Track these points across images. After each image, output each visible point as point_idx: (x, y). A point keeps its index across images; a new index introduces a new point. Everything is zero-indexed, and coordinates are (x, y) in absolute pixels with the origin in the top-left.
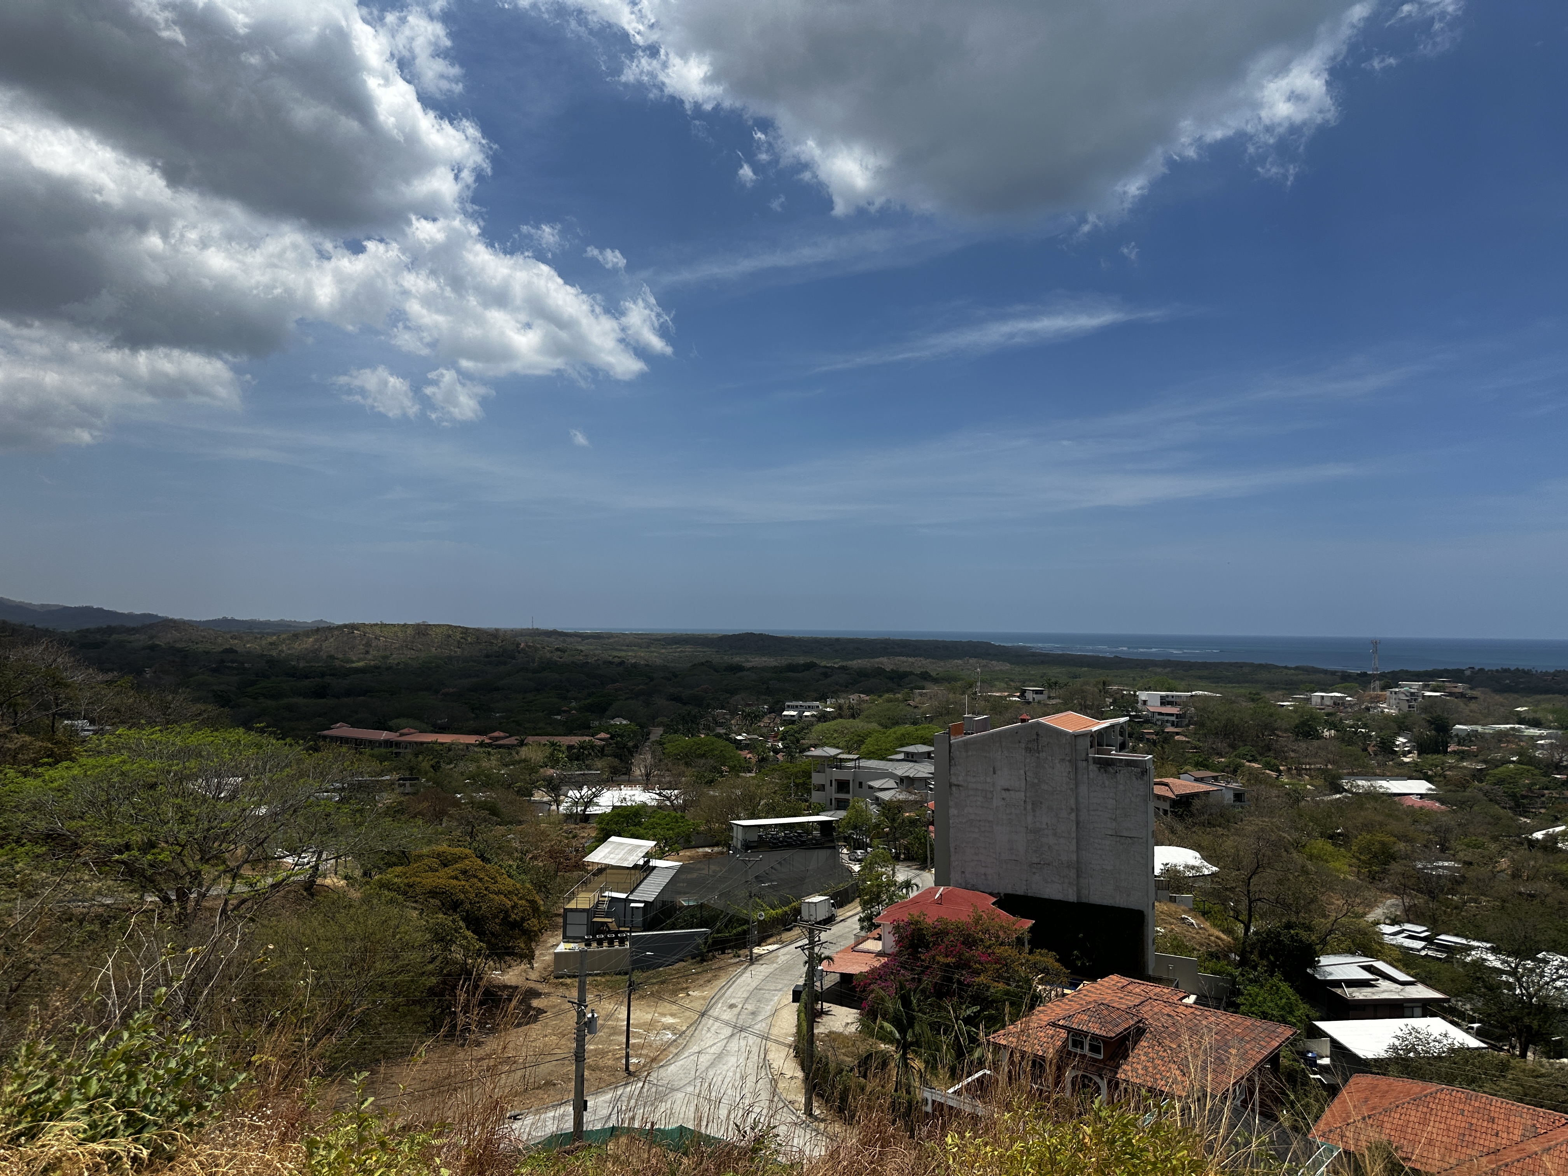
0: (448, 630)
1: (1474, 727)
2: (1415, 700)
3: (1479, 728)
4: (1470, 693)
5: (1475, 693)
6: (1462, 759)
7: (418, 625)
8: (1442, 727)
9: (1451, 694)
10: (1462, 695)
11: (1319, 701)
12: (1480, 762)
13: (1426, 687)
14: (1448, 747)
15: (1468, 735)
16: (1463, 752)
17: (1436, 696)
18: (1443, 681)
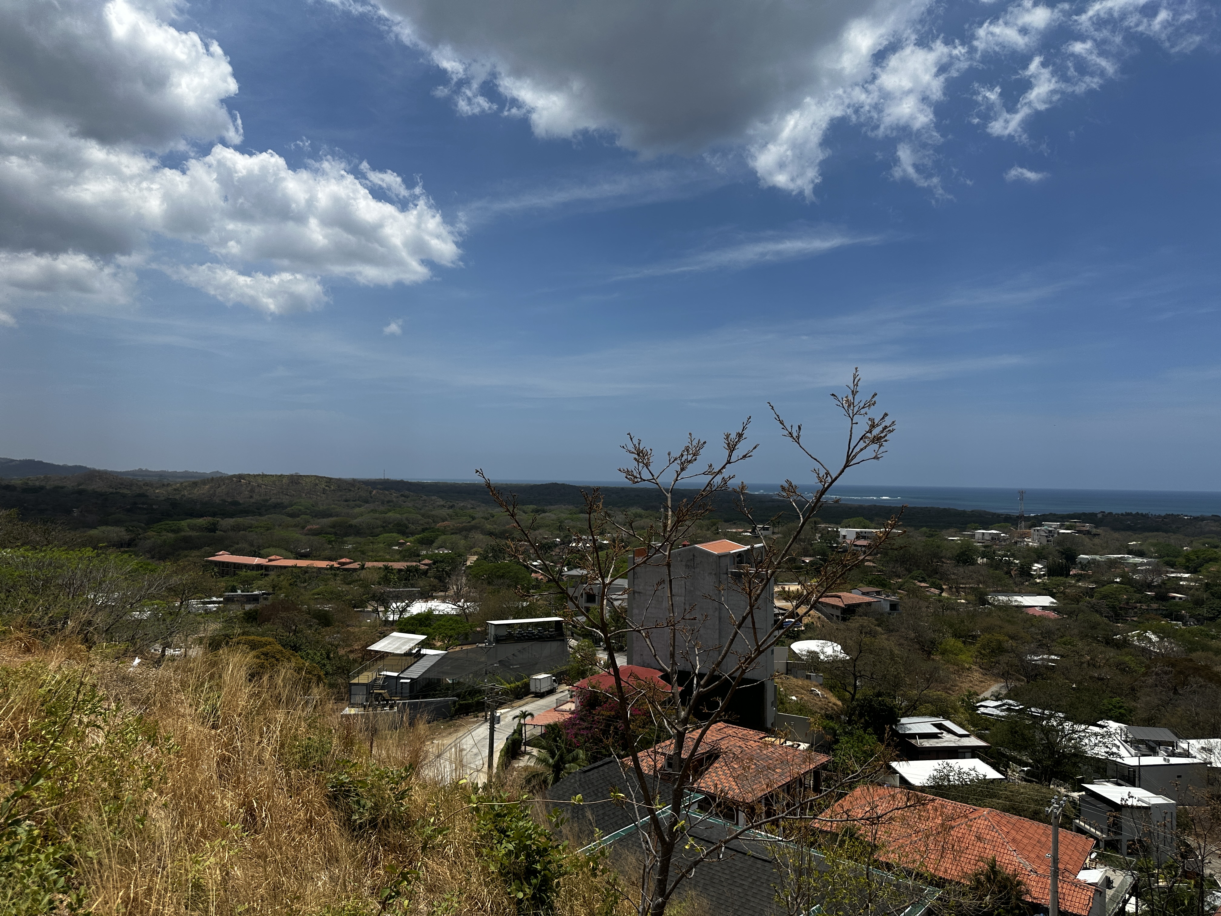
0: (315, 480)
1: (1094, 556)
2: (1052, 536)
3: (1098, 557)
4: (1094, 531)
5: (1099, 531)
6: (1078, 581)
7: (292, 476)
8: (1071, 557)
9: (1079, 532)
10: (1088, 532)
11: (981, 536)
12: (1092, 582)
13: (1061, 527)
14: (1070, 571)
15: (1089, 562)
16: (1081, 575)
17: (1068, 533)
18: (1075, 522)
